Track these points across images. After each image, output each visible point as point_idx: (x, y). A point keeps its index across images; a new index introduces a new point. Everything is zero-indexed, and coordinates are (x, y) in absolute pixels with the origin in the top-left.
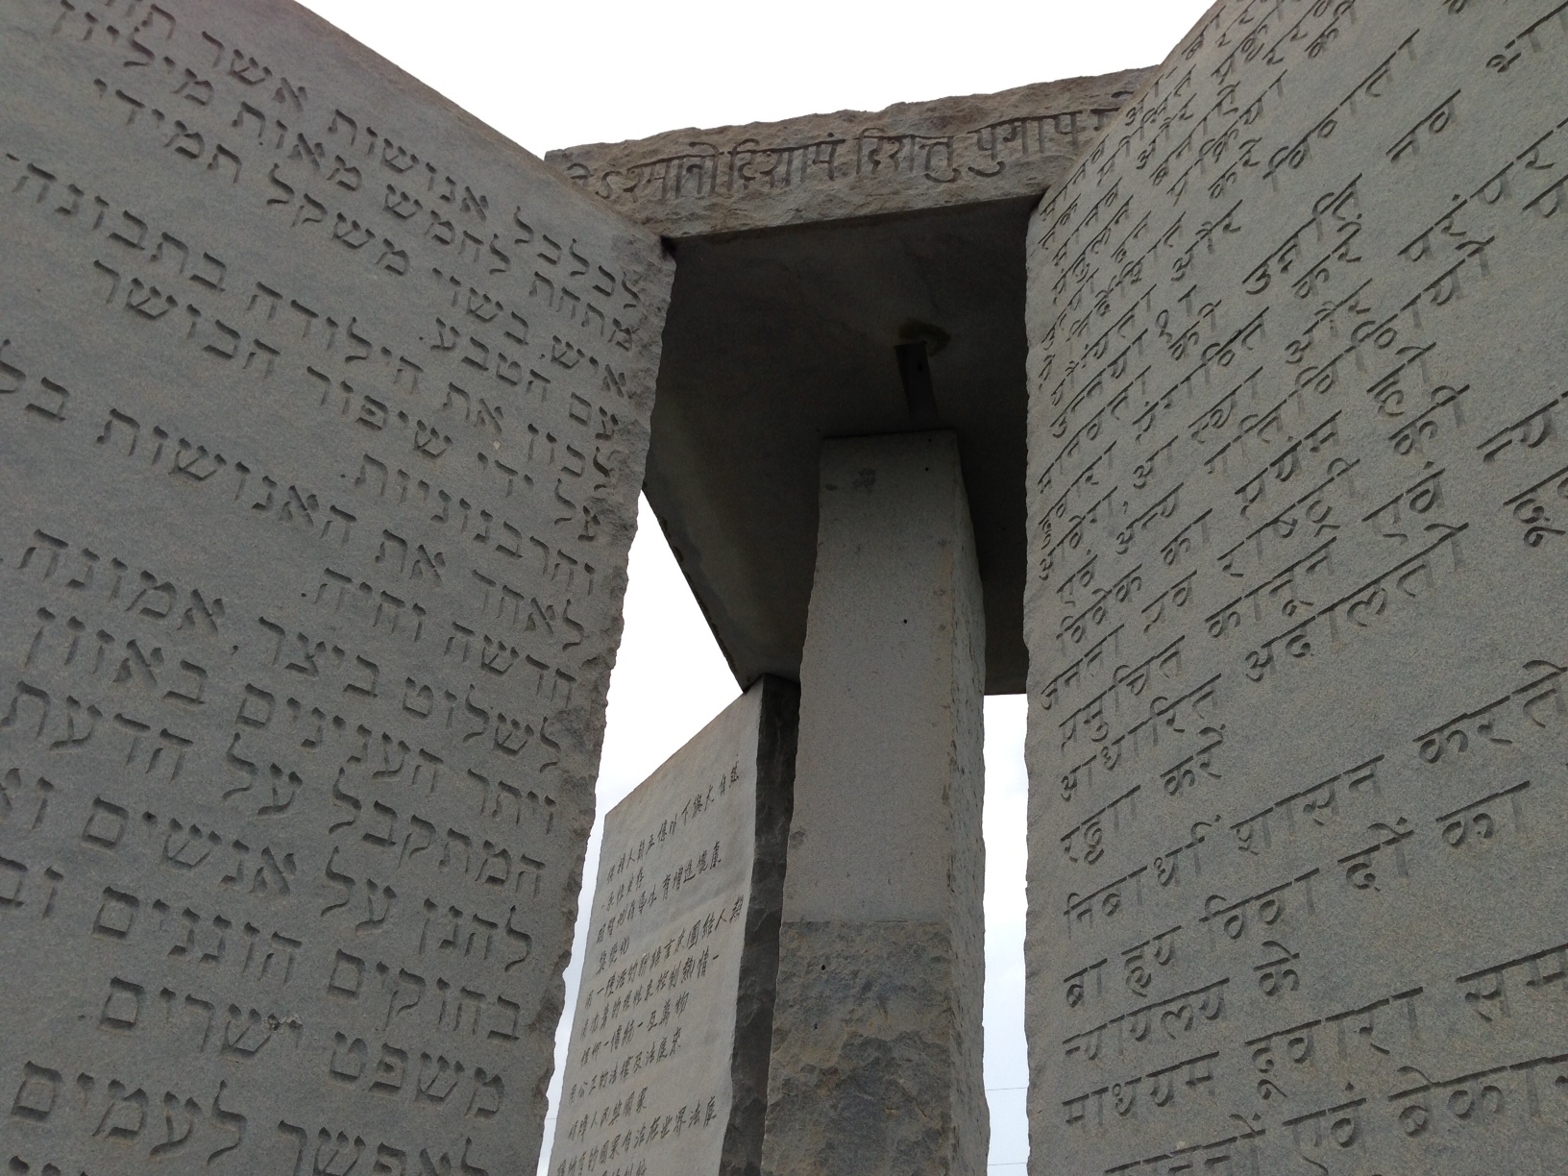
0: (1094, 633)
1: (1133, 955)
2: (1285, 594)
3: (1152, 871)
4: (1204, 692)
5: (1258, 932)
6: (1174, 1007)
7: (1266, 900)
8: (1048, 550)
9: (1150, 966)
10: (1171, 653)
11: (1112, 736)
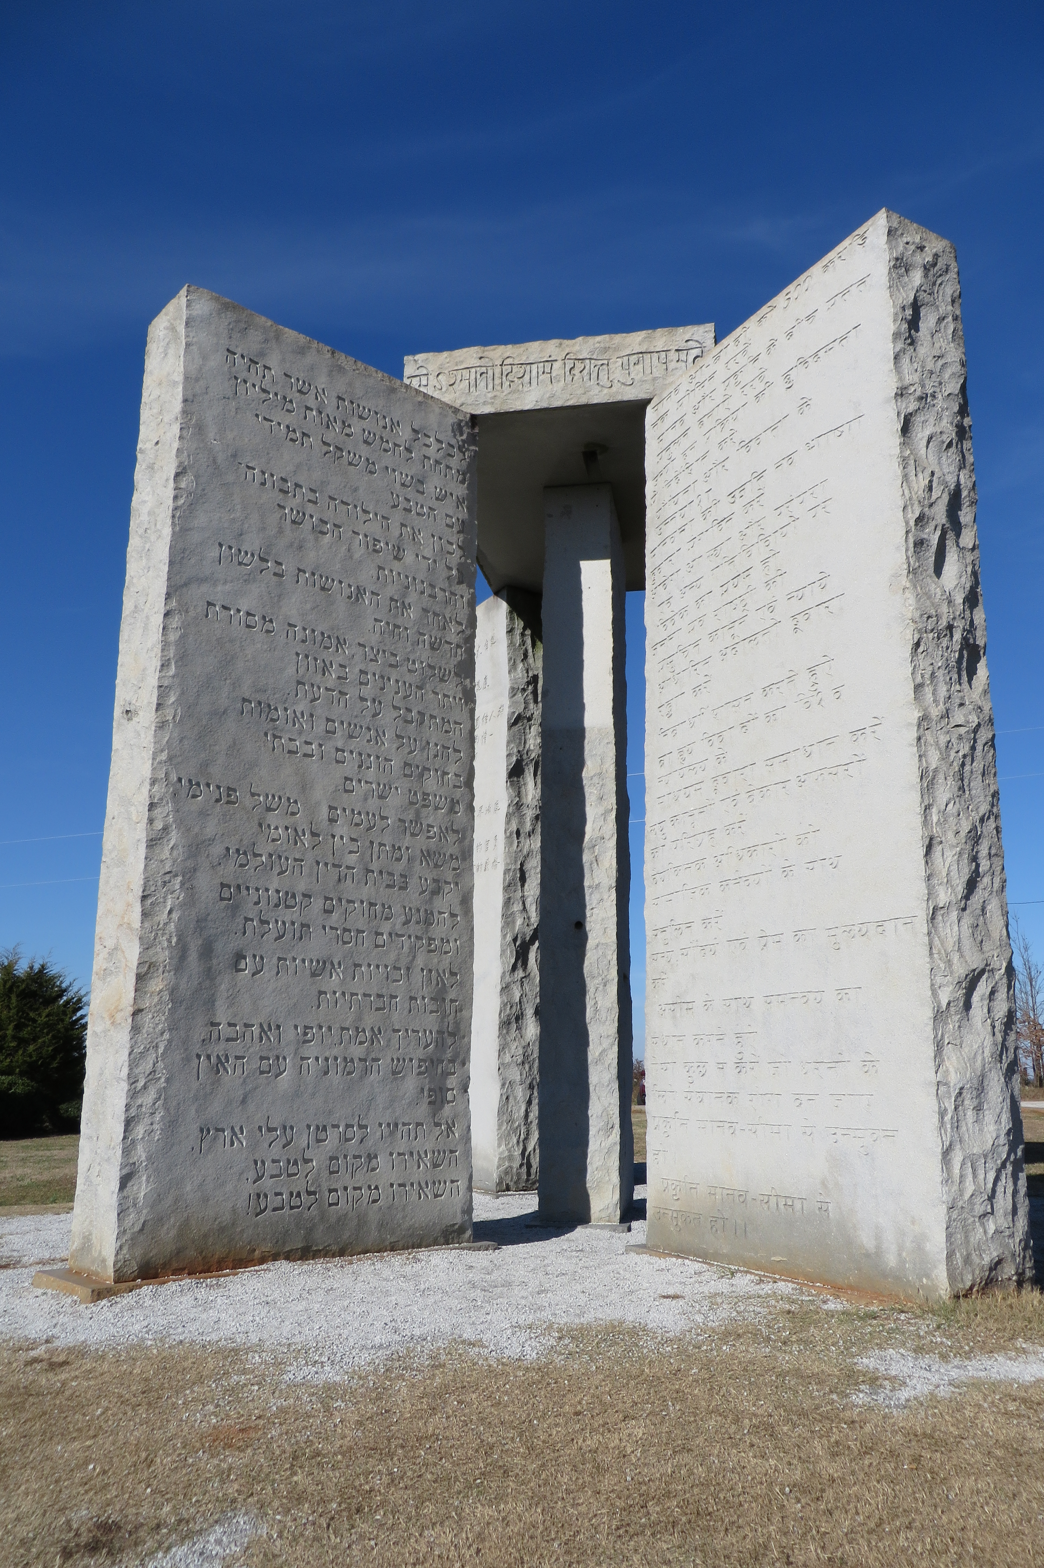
0: (671, 629)
1: (680, 751)
2: (732, 631)
3: (688, 722)
4: (706, 661)
5: (717, 744)
6: (692, 767)
7: (720, 735)
8: (654, 586)
9: (686, 755)
10: (696, 644)
11: (676, 672)
